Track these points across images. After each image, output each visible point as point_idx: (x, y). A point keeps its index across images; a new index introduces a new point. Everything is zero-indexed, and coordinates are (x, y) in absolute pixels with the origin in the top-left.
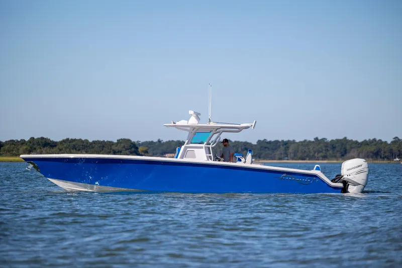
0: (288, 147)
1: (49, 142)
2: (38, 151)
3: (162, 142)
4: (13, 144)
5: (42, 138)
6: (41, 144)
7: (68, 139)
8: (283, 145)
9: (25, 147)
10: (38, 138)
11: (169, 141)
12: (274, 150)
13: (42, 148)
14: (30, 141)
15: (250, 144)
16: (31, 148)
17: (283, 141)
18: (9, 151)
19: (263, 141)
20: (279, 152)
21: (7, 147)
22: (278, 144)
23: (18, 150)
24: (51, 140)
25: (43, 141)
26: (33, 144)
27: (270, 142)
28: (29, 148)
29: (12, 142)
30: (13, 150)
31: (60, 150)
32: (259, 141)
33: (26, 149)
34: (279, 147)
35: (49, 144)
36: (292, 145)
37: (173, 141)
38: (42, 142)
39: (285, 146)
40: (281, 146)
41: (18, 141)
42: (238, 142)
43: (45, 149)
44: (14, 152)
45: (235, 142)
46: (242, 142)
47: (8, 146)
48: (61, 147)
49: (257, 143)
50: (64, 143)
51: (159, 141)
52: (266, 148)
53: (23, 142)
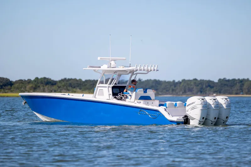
0: (243, 84)
1: (50, 81)
2: (42, 88)
3: (142, 81)
4: (21, 83)
5: (45, 78)
6: (43, 82)
7: (65, 79)
8: (239, 83)
9: (31, 85)
10: (41, 78)
11: (148, 80)
12: (232, 86)
13: (44, 86)
14: (35, 81)
15: (213, 82)
16: (36, 86)
17: (239, 79)
18: (18, 88)
19: (223, 79)
20: (236, 88)
21: (16, 85)
22: (235, 82)
23: (25, 87)
24: (52, 79)
25: (46, 80)
26: (38, 83)
27: (229, 80)
28: (34, 86)
29: (21, 82)
30: (21, 88)
31: (59, 87)
32: (220, 80)
33: (32, 87)
34: (236, 84)
35: (50, 82)
36: (246, 83)
37: (150, 80)
38: (44, 81)
39: (240, 83)
40: (238, 84)
41: (25, 81)
42: (203, 80)
43: (47, 86)
44: (22, 89)
45: (201, 80)
46: (206, 80)
47: (18, 84)
48: (59, 85)
49: (218, 81)
50: (62, 82)
51: (140, 80)
52: (225, 85)
53: (29, 81)
